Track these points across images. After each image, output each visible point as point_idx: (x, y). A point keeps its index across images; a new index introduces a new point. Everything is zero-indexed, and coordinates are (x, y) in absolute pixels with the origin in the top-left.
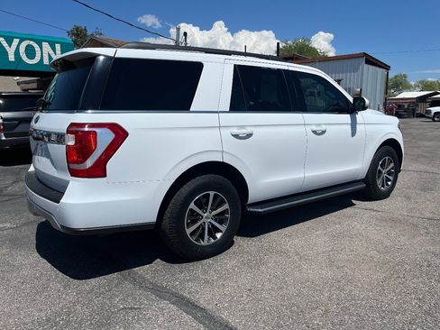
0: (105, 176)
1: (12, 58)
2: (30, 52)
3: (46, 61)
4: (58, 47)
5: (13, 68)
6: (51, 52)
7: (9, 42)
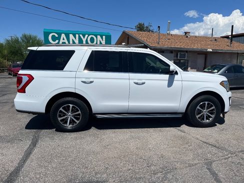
0: (25, 92)
2: (92, 40)
4: (104, 37)
6: (101, 40)
7: (84, 36)
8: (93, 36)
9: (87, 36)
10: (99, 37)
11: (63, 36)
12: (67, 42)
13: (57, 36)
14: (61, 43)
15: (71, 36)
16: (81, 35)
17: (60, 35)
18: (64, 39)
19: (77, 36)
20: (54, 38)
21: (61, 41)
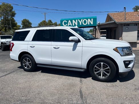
1: (81, 24)
2: (85, 22)
3: (89, 24)
4: (92, 19)
5: (81, 26)
6: (90, 21)
7: (80, 20)
8: (85, 20)
9: (82, 20)
10: (89, 20)
11: (69, 21)
12: (71, 25)
13: (66, 22)
14: (68, 25)
15: (74, 21)
16: (79, 20)
17: (68, 21)
18: (70, 23)
19: (77, 20)
20: (65, 23)
21: (69, 24)
